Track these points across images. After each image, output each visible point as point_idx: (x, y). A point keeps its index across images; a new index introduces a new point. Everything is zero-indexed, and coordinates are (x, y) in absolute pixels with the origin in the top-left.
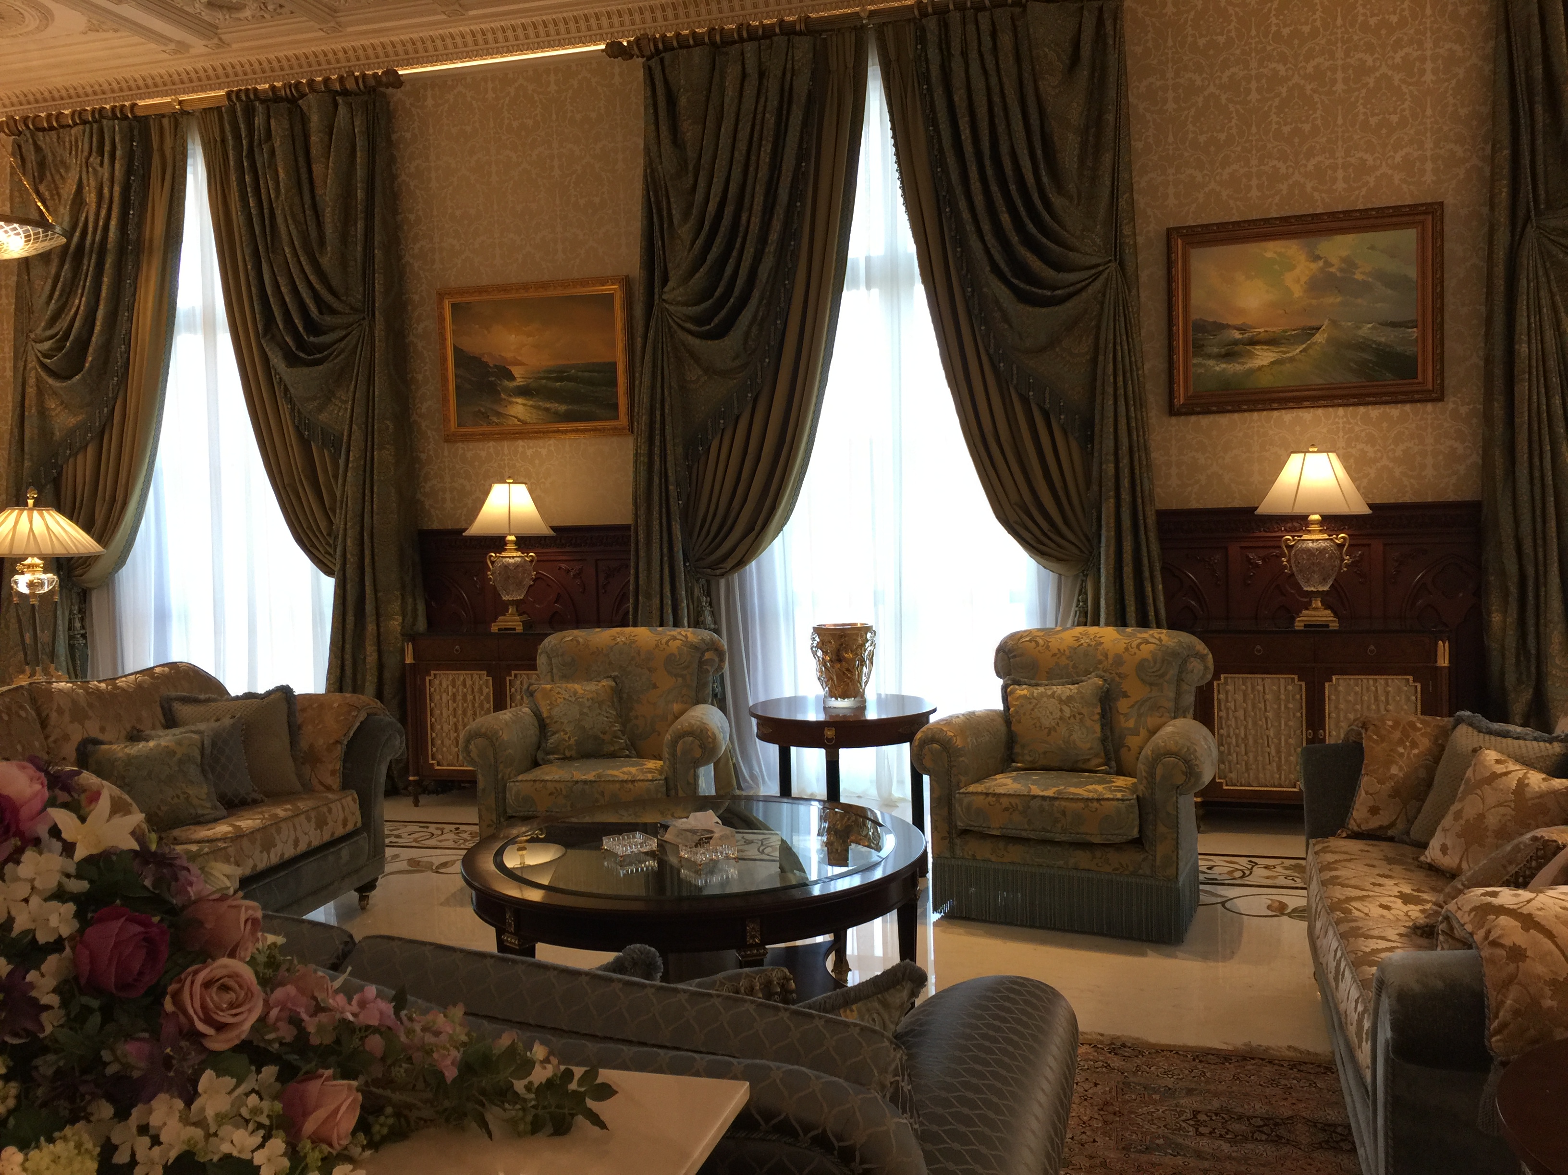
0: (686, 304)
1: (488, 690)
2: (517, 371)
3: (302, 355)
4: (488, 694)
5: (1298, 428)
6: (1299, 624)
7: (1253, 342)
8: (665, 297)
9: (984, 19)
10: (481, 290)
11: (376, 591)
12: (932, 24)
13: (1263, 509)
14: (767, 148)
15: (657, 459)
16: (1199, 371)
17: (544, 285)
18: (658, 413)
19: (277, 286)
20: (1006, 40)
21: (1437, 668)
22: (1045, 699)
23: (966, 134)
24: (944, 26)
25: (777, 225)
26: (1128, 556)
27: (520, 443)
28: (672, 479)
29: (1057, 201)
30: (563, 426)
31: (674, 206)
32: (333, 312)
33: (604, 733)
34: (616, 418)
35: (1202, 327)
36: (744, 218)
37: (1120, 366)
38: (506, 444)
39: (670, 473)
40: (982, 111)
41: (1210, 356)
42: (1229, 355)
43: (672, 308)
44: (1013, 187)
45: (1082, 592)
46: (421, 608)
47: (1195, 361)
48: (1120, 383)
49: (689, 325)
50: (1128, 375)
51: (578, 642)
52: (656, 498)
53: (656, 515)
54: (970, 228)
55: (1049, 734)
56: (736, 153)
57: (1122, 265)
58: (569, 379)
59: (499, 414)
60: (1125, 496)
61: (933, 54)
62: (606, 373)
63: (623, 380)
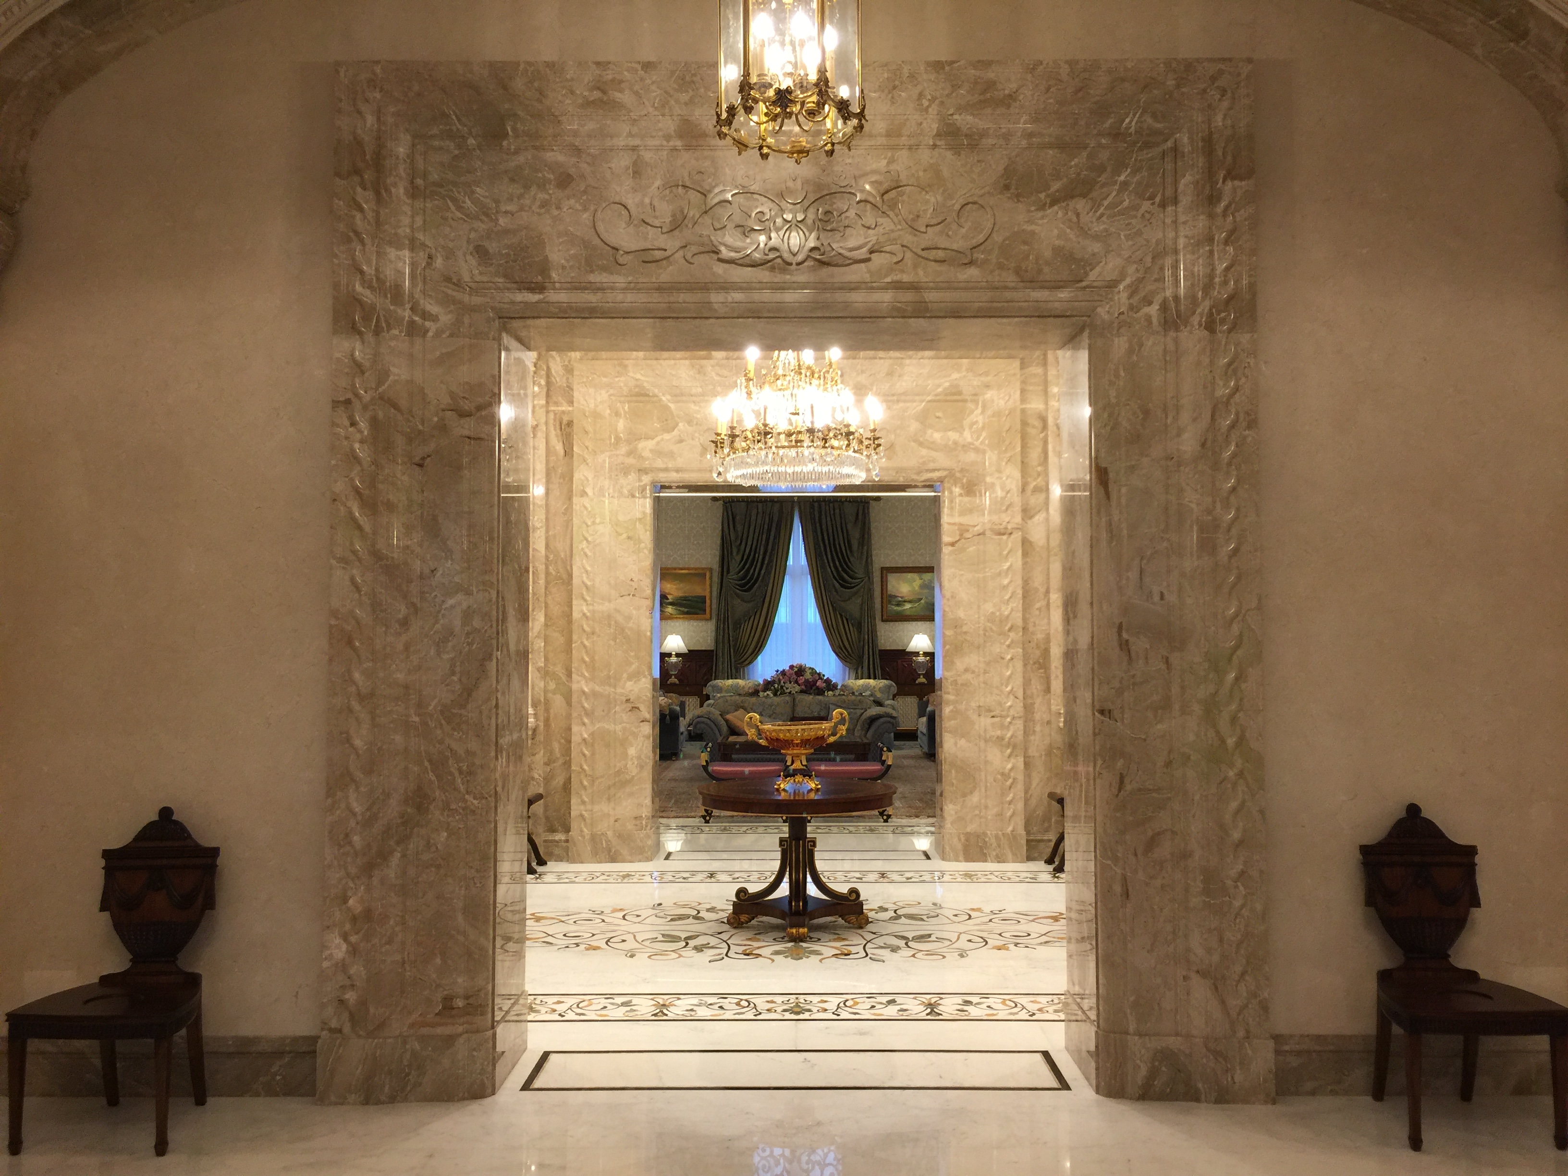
0: (736, 580)
2: (669, 597)
5: (916, 627)
6: (917, 683)
7: (905, 601)
8: (727, 577)
9: (831, 505)
13: (907, 650)
16: (891, 609)
23: (826, 538)
27: (669, 621)
29: (852, 559)
30: (686, 616)
34: (707, 615)
35: (890, 596)
36: (757, 556)
37: (869, 607)
40: (831, 531)
41: (893, 605)
42: (898, 605)
43: (731, 581)
44: (840, 554)
45: (857, 673)
47: (889, 606)
48: (870, 612)
49: (737, 587)
50: (871, 609)
52: (722, 641)
53: (723, 647)
56: (755, 536)
57: (869, 577)
58: (688, 600)
60: (870, 645)
61: (816, 513)
62: (703, 599)
63: (708, 601)
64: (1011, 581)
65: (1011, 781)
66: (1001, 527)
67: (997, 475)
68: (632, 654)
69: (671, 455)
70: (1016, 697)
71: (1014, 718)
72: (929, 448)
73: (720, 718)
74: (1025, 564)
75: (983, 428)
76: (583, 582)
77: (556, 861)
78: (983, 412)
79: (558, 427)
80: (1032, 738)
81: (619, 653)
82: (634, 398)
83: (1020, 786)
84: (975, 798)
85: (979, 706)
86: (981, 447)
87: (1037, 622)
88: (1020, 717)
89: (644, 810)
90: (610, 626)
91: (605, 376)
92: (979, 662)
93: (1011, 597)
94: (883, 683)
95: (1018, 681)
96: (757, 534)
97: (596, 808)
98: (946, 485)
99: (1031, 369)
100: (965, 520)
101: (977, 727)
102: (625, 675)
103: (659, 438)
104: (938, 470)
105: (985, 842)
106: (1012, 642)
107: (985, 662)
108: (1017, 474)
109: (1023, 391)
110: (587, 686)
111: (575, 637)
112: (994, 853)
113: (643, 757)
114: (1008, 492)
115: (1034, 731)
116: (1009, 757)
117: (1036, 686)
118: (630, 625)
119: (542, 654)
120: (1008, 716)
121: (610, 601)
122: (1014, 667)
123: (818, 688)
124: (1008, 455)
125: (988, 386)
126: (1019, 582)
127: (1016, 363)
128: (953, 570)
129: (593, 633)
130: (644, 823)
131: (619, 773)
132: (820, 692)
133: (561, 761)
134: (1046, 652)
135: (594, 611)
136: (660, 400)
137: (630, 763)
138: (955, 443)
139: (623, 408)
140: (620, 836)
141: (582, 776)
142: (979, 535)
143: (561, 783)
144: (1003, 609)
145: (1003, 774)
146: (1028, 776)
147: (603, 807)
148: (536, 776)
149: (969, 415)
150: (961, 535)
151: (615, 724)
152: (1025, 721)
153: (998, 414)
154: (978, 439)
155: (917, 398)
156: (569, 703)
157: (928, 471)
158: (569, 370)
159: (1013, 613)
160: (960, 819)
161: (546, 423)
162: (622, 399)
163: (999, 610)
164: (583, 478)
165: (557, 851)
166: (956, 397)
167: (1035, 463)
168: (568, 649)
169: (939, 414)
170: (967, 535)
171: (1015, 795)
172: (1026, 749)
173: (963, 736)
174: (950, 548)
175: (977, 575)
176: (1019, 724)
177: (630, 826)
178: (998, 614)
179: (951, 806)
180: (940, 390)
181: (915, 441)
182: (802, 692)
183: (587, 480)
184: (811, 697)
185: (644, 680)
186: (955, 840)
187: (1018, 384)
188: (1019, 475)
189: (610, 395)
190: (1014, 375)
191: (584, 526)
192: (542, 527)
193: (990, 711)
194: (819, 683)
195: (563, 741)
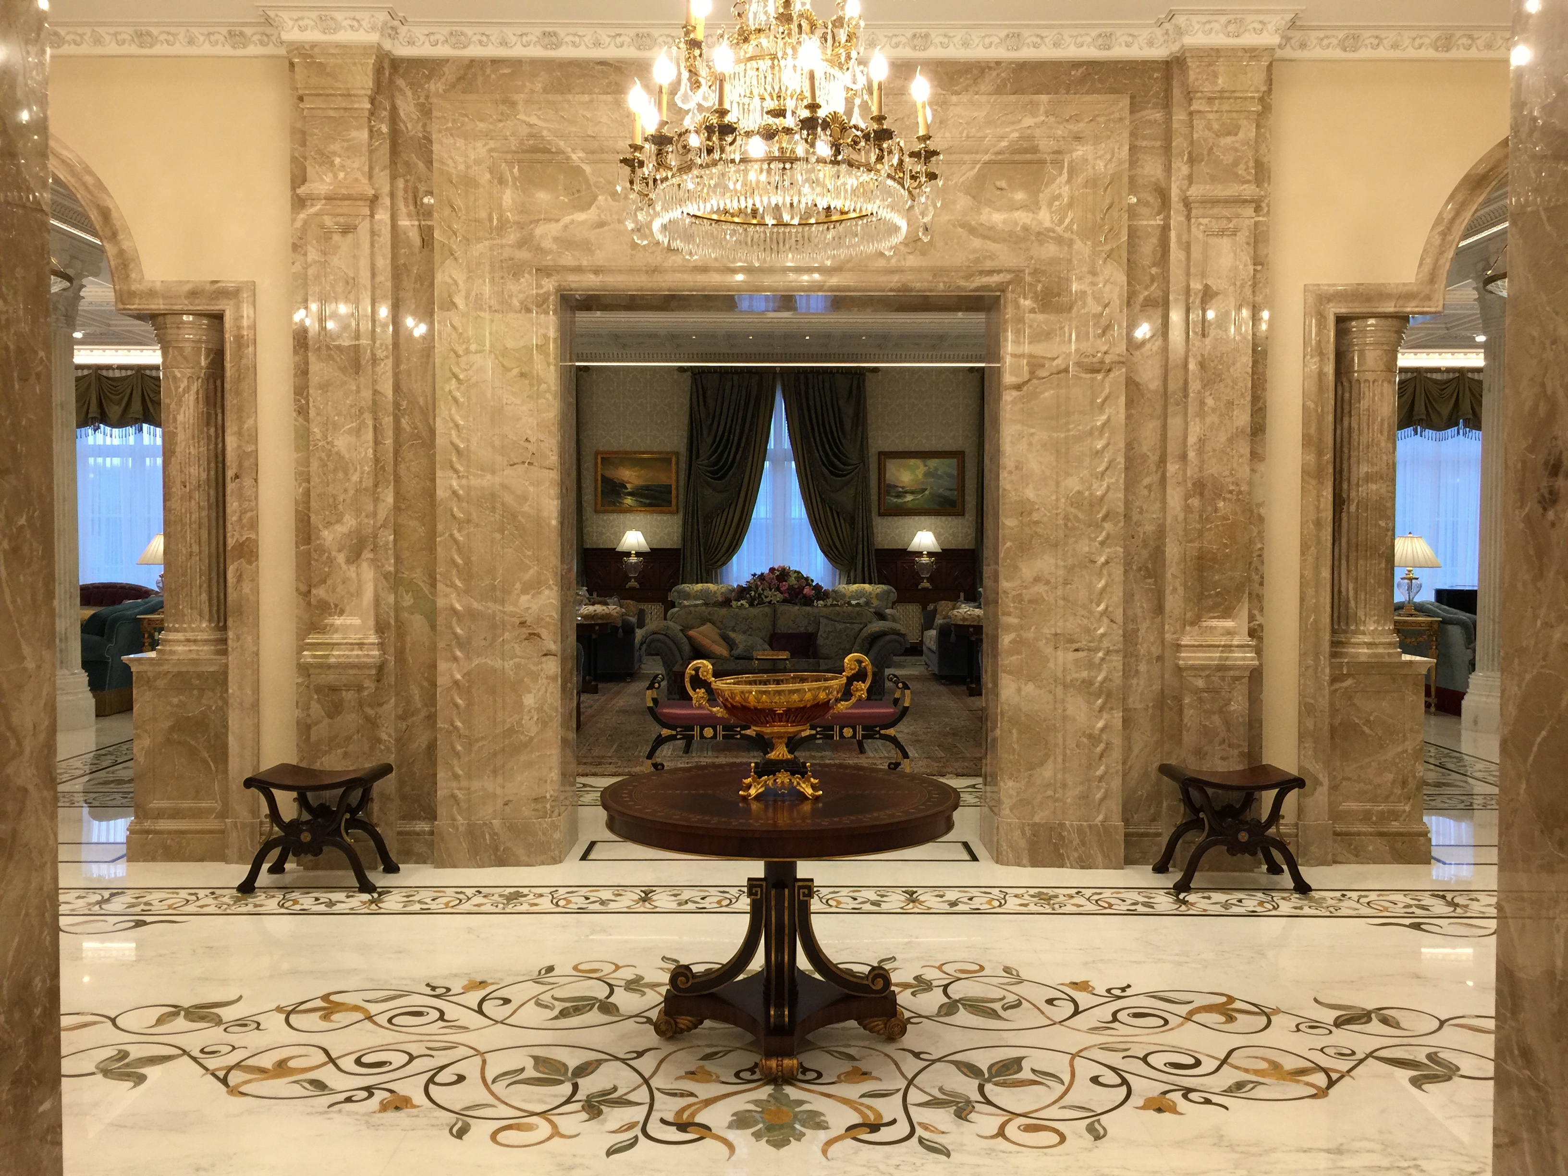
0: (707, 466)
2: (628, 486)
5: (920, 523)
6: (920, 587)
7: (906, 492)
8: (697, 462)
9: (820, 377)
10: (615, 453)
12: (802, 377)
13: (909, 549)
14: (742, 413)
16: (889, 501)
17: (641, 453)
20: (827, 385)
24: (807, 378)
25: (744, 440)
28: (701, 531)
29: (844, 442)
30: (647, 509)
34: (671, 508)
35: (889, 486)
36: (732, 437)
37: (863, 499)
38: (627, 515)
40: (819, 409)
41: (892, 496)
43: (701, 467)
44: (829, 436)
45: (849, 576)
47: (888, 498)
48: (863, 505)
49: (708, 474)
50: (866, 501)
52: (695, 538)
53: (694, 545)
54: (813, 446)
57: (864, 463)
58: (651, 490)
59: (620, 503)
60: (866, 544)
61: (803, 387)
62: (667, 489)
63: (674, 492)
64: (1108, 444)
65: (1102, 746)
66: (1095, 360)
67: (1089, 279)
68: (530, 553)
69: (586, 246)
70: (1112, 621)
71: (1108, 652)
72: (985, 237)
73: (681, 634)
74: (1129, 417)
75: (1070, 205)
76: (452, 443)
77: (417, 863)
78: (1069, 181)
79: (411, 201)
80: (1134, 681)
81: (509, 551)
82: (528, 156)
83: (1116, 754)
84: (1047, 772)
85: (1056, 634)
86: (1067, 235)
87: (1145, 507)
88: (1117, 651)
89: (548, 787)
90: (493, 509)
91: (481, 120)
92: (1057, 566)
93: (1107, 469)
94: (880, 588)
95: (1117, 594)
96: (731, 411)
97: (476, 785)
98: (1010, 296)
99: (1144, 113)
100: (1040, 349)
101: (1051, 665)
102: (518, 586)
103: (567, 219)
104: (999, 272)
105: (1062, 838)
106: (1108, 536)
107: (1065, 567)
108: (1121, 278)
109: (1133, 149)
110: (459, 601)
111: (440, 527)
112: (1076, 855)
113: (546, 708)
114: (1106, 306)
115: (1137, 672)
116: (1101, 709)
117: (1142, 604)
118: (526, 508)
119: (391, 552)
120: (1097, 650)
121: (493, 472)
122: (1110, 575)
123: (805, 596)
124: (1108, 248)
125: (1078, 138)
126: (1122, 445)
127: (1125, 102)
128: (1018, 427)
129: (469, 521)
130: (548, 806)
131: (511, 731)
132: (808, 601)
133: (423, 714)
134: (1158, 553)
135: (469, 488)
136: (568, 158)
137: (526, 718)
138: (1026, 229)
139: (512, 173)
140: (512, 828)
141: (454, 737)
142: (1059, 373)
143: (424, 746)
144: (1095, 486)
145: (1090, 736)
146: (1128, 740)
147: (489, 784)
148: (384, 737)
149: (1047, 186)
150: (1032, 373)
151: (503, 660)
152: (1125, 657)
153: (1093, 183)
154: (1061, 221)
155: (966, 157)
156: (433, 627)
157: (981, 273)
158: (426, 111)
159: (1110, 494)
160: (1023, 803)
161: (392, 195)
162: (509, 156)
163: (1089, 488)
164: (450, 281)
165: (420, 848)
166: (1028, 157)
167: (1147, 262)
168: (431, 547)
169: (1002, 184)
170: (1042, 373)
171: (1107, 767)
172: (1124, 699)
173: (1030, 678)
174: (1015, 393)
175: (1055, 435)
176: (1117, 661)
177: (526, 812)
178: (1087, 493)
179: (1010, 783)
180: (1004, 144)
181: (962, 226)
182: (785, 601)
183: (456, 283)
184: (797, 608)
185: (547, 592)
186: (1017, 833)
187: (1126, 134)
188: (1125, 278)
189: (491, 150)
190: (1121, 119)
191: (452, 355)
192: (387, 357)
193: (1071, 641)
194: (807, 590)
195: (425, 684)
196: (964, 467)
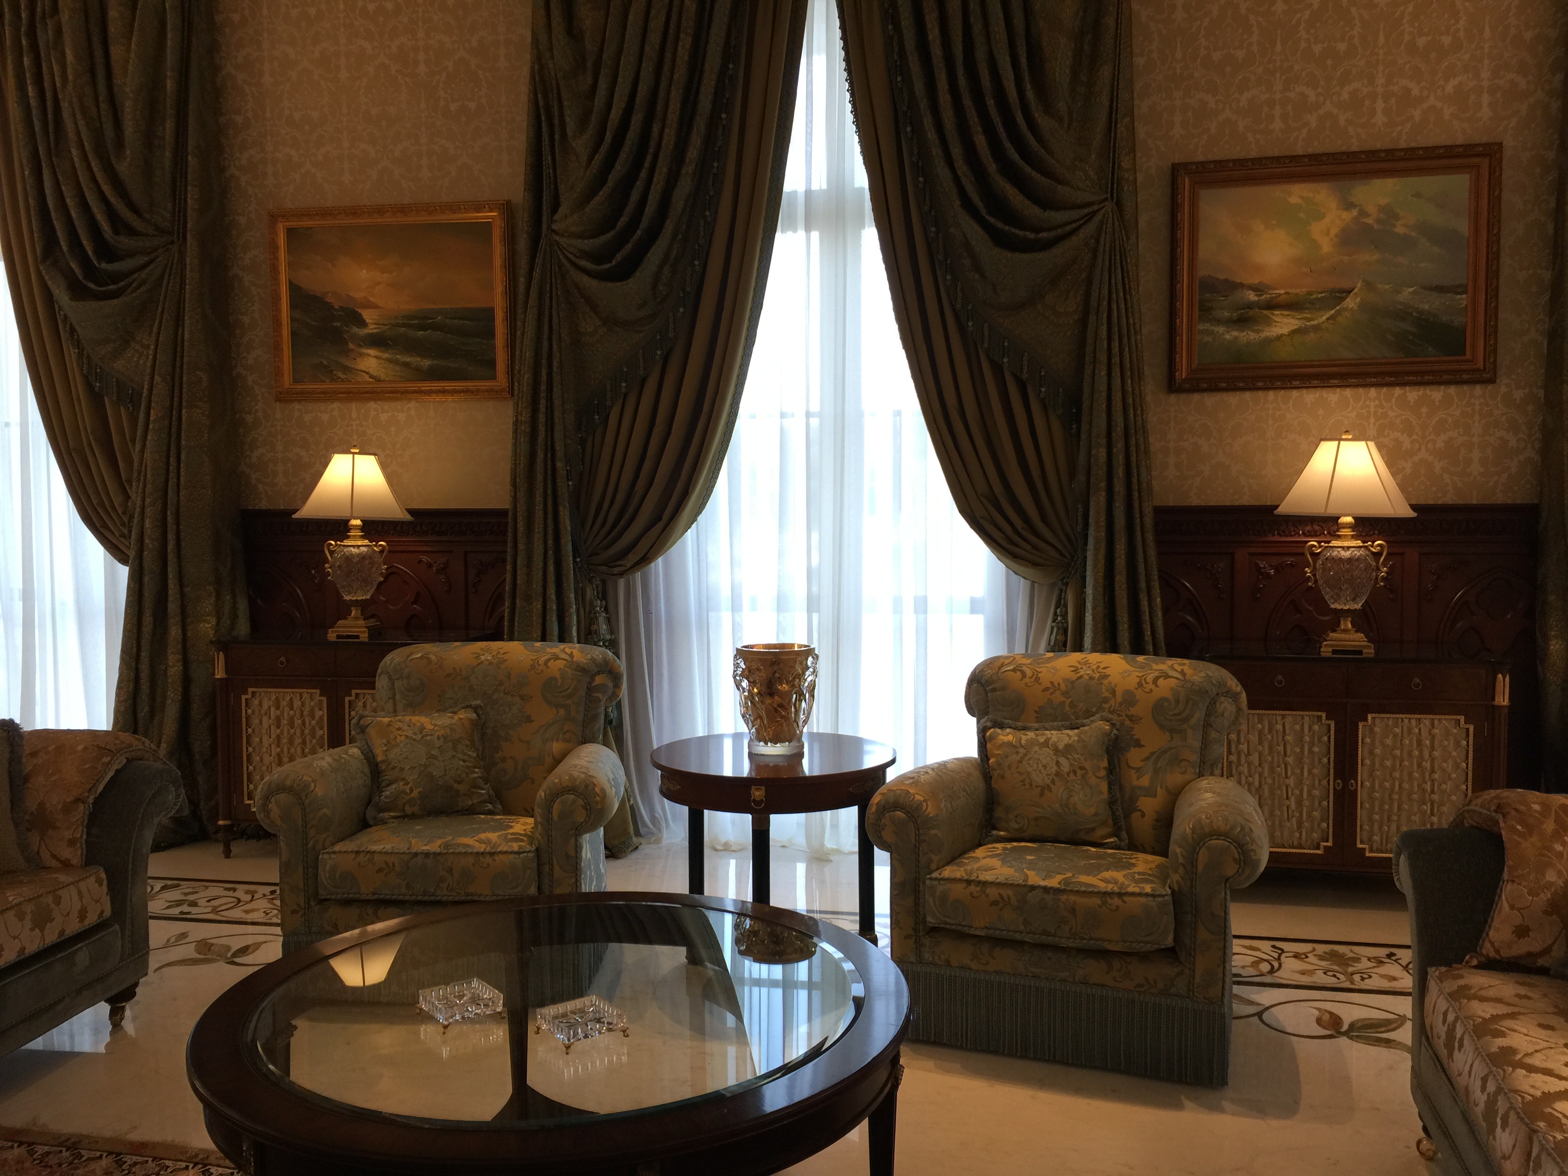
0: (581, 236)
1: (322, 713)
2: (368, 315)
3: (92, 286)
4: (321, 718)
5: (1321, 412)
6: (1326, 651)
7: (1271, 306)
8: (554, 227)
10: (326, 213)
11: (182, 586)
13: (1282, 509)
14: (686, 42)
15: (542, 429)
16: (1207, 339)
17: (402, 209)
18: (544, 372)
19: (61, 197)
21: (1494, 706)
22: (1036, 748)
23: (934, 34)
25: (696, 140)
26: (1121, 562)
27: (372, 405)
28: (560, 454)
29: (1044, 122)
30: (426, 386)
31: (567, 112)
32: (132, 232)
33: (459, 783)
34: (494, 378)
36: (656, 129)
37: (1115, 329)
38: (354, 405)
39: (559, 447)
41: (1218, 321)
42: (1242, 321)
43: (563, 241)
44: (990, 102)
45: (1060, 603)
46: (243, 606)
47: (1201, 327)
48: (1116, 350)
49: (584, 263)
50: (1125, 340)
51: (429, 661)
52: (539, 477)
53: (539, 498)
54: (936, 151)
55: (1042, 794)
56: (647, 49)
57: (1119, 205)
58: (435, 327)
59: (346, 369)
60: (1119, 487)
63: (501, 330)
196: (1495, 203)
